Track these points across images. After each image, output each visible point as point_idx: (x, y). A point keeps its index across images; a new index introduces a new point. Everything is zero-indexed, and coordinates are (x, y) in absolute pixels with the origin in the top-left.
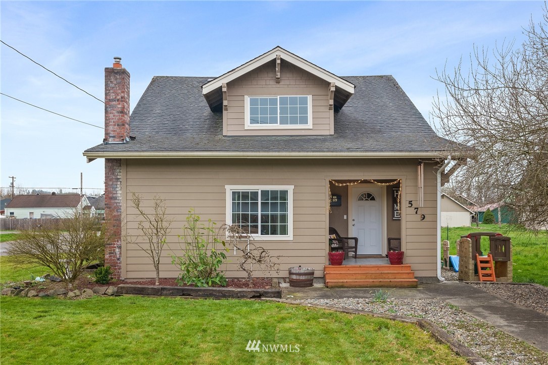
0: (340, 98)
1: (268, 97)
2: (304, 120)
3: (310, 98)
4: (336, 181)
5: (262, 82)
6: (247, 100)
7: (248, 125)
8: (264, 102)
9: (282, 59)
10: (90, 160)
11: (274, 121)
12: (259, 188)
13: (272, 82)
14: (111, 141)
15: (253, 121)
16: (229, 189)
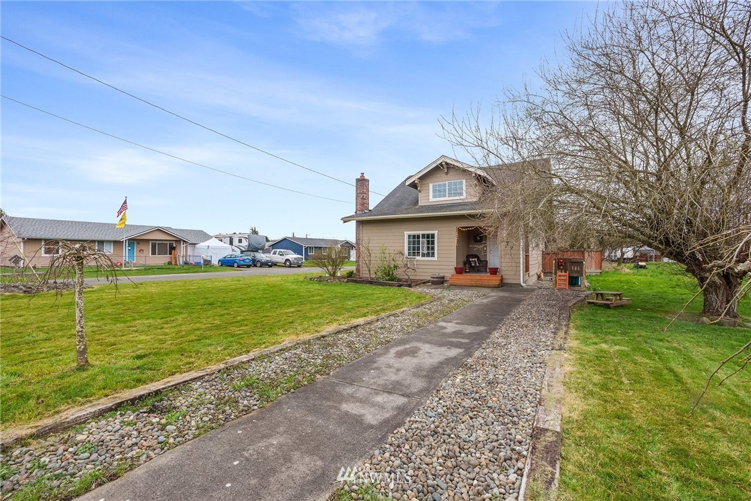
0: (481, 180)
1: (442, 183)
2: (461, 194)
3: (464, 181)
4: (461, 227)
5: (438, 175)
6: (431, 185)
7: (431, 199)
8: (440, 186)
9: (446, 162)
10: (344, 222)
11: (445, 196)
12: (420, 233)
13: (444, 175)
14: (358, 212)
15: (434, 197)
16: (406, 233)
